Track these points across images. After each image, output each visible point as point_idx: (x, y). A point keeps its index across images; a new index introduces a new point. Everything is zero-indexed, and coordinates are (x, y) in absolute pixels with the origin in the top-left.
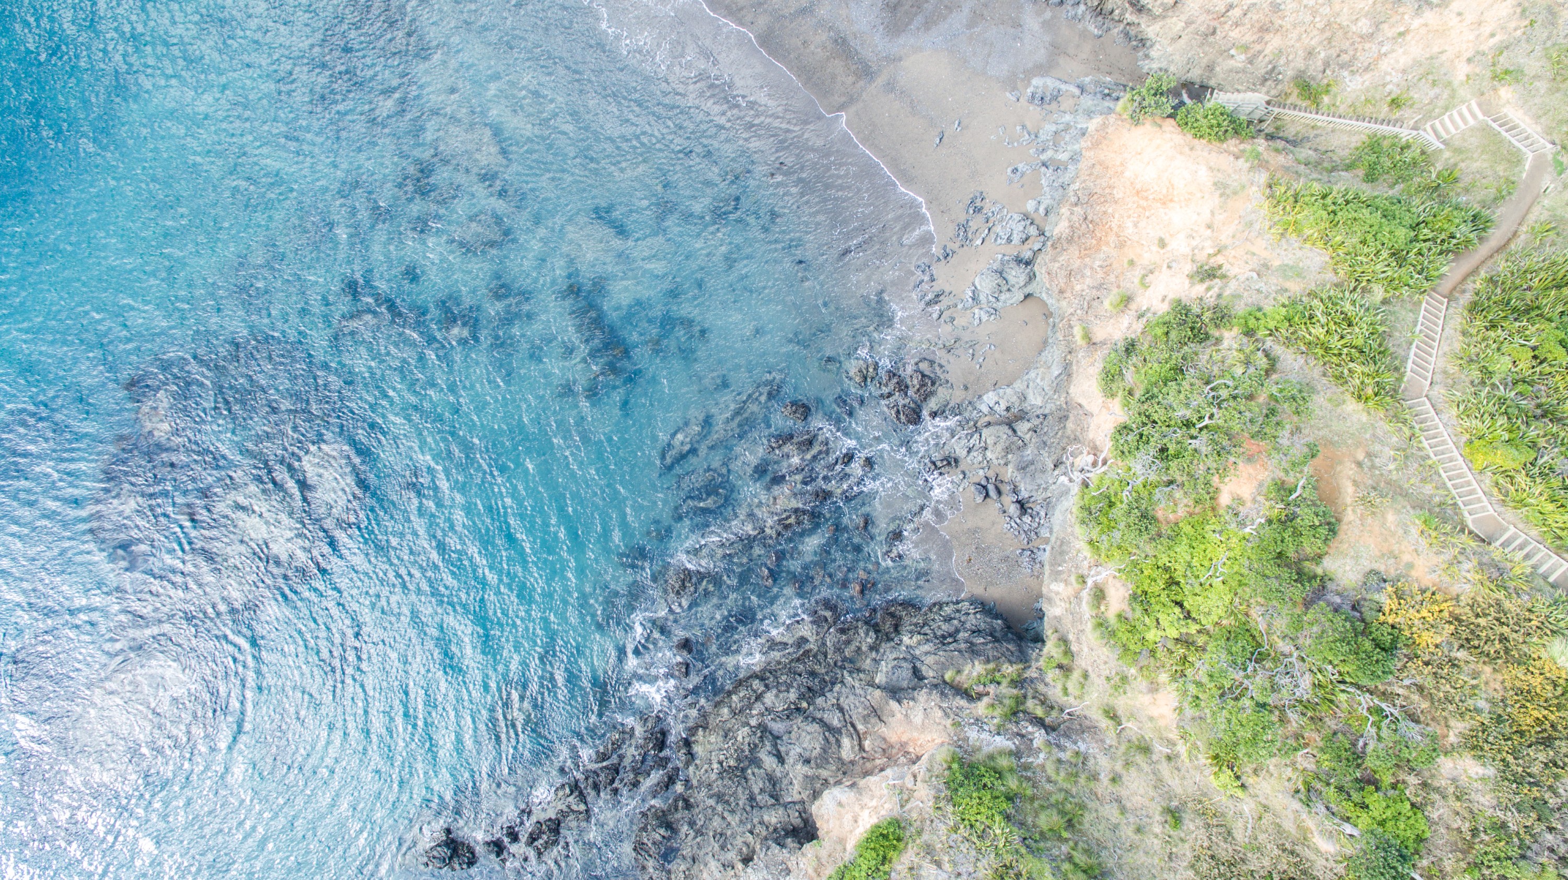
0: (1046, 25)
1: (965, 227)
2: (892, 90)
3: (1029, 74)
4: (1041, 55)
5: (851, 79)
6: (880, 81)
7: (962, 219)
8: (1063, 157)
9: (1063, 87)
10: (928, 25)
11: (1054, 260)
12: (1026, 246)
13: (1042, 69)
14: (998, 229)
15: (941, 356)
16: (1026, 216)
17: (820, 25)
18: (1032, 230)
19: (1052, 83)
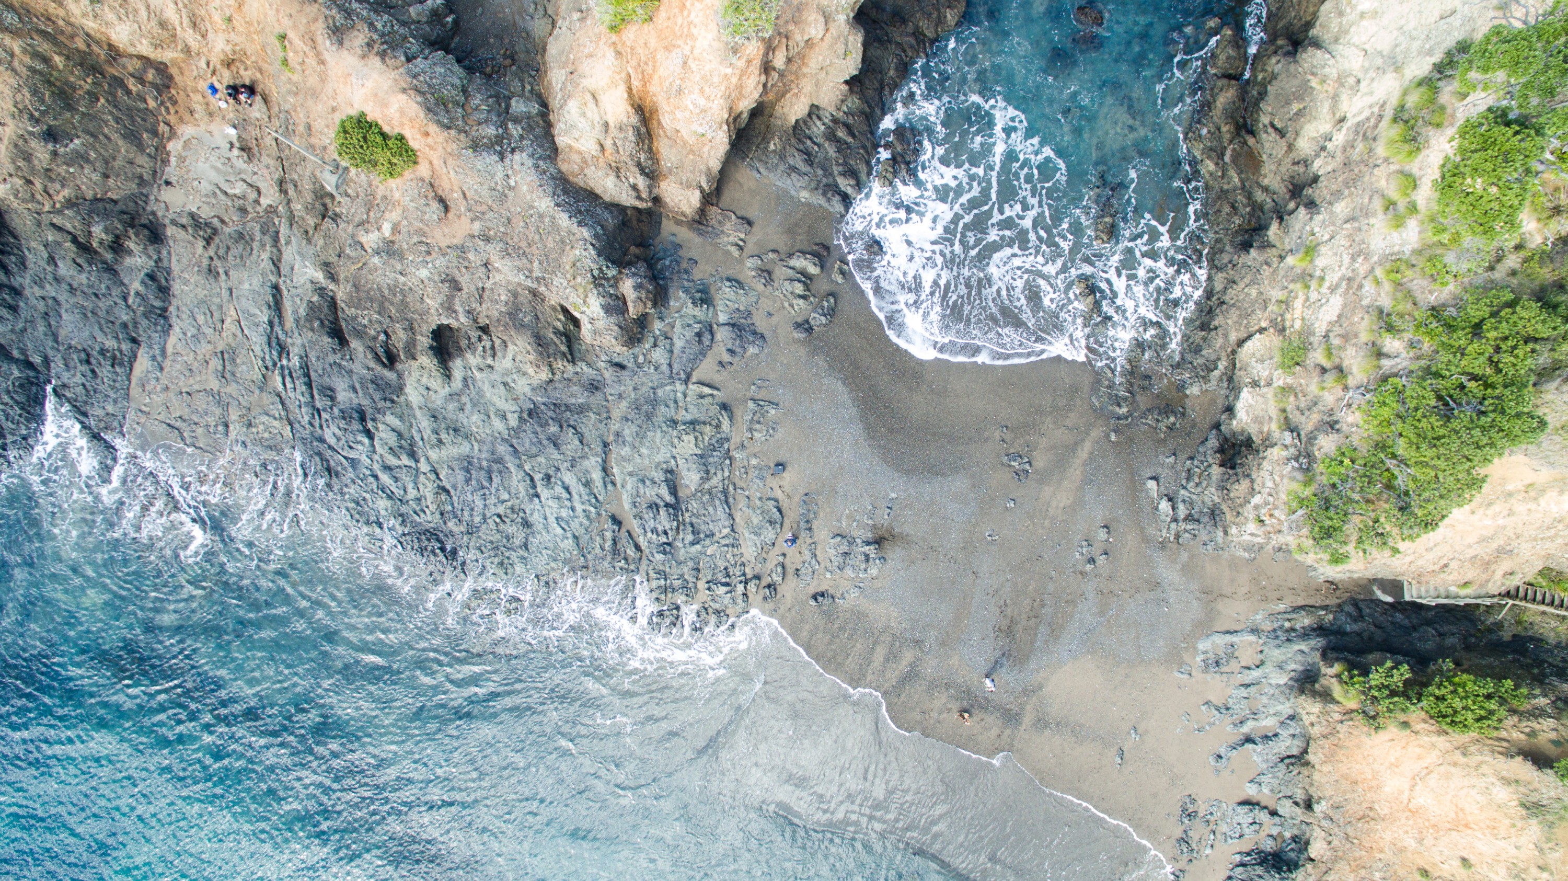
0: (1186, 569)
1: (1184, 840)
2: (1046, 725)
3: (1191, 638)
4: (1195, 610)
6: (1028, 719)
7: (1178, 832)
8: (1270, 723)
9: (1234, 639)
10: (1055, 633)
12: (1263, 834)
13: (1204, 627)
14: (1223, 828)
16: (1248, 802)
17: (933, 686)
18: (1263, 816)
19: (1221, 640)
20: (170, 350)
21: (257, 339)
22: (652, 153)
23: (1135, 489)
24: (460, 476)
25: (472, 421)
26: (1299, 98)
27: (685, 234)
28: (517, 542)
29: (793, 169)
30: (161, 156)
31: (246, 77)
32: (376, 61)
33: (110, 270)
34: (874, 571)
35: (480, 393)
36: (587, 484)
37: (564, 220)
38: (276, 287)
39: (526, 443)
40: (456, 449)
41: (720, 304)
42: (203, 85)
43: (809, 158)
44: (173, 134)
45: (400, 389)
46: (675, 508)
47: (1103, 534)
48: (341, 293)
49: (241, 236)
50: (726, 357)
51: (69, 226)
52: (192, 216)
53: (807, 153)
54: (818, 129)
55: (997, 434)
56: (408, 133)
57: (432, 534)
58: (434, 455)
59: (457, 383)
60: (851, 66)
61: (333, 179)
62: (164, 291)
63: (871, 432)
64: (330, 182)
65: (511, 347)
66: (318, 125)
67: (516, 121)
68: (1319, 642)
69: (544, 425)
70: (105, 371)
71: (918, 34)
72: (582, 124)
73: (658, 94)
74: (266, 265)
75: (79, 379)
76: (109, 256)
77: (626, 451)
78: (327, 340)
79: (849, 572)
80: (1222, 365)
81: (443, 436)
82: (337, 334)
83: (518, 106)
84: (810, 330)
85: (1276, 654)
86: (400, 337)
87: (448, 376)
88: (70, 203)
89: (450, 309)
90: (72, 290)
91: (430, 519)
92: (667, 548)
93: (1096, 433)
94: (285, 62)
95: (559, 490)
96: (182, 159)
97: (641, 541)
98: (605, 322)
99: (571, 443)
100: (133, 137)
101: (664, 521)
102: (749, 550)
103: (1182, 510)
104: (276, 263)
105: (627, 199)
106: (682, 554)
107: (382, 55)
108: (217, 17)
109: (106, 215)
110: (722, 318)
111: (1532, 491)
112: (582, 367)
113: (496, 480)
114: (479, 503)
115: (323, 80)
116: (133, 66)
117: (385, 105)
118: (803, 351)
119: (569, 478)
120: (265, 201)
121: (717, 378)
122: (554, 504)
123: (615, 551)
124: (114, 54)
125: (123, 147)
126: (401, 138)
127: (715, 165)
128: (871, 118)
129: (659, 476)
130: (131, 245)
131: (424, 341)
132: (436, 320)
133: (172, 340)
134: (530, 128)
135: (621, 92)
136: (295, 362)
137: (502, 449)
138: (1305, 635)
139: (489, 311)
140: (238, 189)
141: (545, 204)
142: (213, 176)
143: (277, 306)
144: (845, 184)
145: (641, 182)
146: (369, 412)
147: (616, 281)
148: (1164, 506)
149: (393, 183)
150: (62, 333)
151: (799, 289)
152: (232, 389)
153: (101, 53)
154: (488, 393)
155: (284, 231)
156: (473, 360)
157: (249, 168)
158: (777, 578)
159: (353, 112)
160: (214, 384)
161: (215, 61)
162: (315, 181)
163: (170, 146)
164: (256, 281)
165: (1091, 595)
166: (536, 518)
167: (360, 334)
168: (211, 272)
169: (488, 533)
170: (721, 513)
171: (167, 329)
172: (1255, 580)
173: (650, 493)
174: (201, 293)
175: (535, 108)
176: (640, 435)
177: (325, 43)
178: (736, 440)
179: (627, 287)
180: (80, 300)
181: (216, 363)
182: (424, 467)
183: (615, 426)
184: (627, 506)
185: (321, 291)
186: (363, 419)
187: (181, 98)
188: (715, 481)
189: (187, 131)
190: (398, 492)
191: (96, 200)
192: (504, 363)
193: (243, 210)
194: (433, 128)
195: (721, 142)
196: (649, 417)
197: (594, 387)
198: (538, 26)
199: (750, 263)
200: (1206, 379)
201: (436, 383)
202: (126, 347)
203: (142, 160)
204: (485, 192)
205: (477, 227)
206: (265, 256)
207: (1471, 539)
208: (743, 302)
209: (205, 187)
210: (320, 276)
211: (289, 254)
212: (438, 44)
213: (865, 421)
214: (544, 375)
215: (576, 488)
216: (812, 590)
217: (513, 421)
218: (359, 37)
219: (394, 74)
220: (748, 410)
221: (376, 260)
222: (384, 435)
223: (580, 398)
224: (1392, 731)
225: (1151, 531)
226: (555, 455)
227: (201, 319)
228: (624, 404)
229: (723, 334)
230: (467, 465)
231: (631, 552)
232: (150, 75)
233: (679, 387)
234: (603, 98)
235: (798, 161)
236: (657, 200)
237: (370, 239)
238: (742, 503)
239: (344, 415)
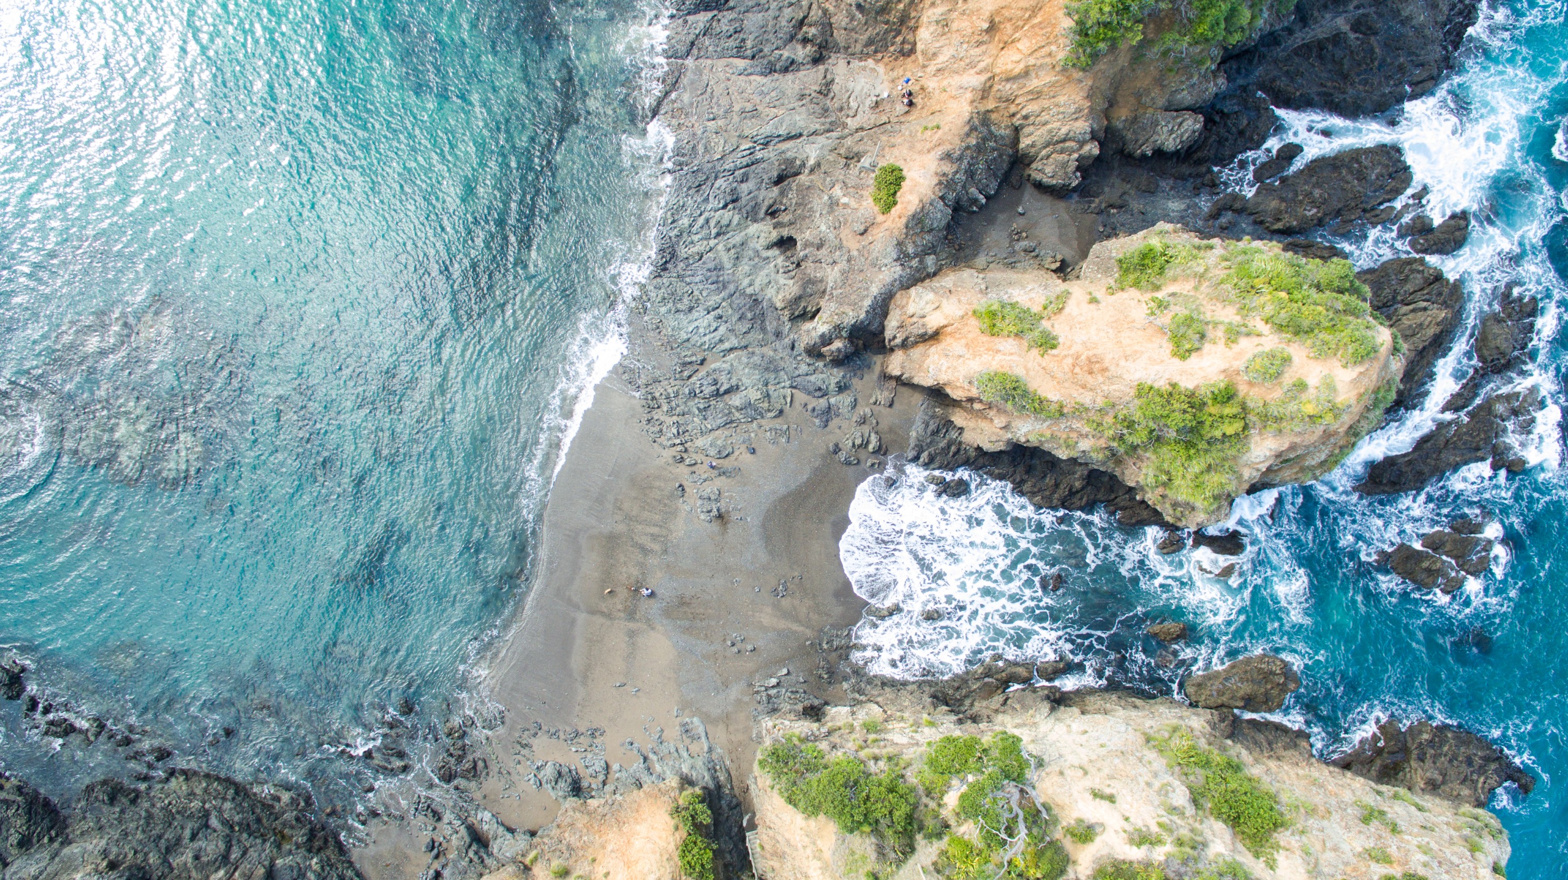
0: (739, 701)
1: (577, 734)
2: (631, 637)
3: (698, 712)
4: (716, 712)
5: (620, 607)
6: (632, 625)
7: (582, 729)
8: (658, 768)
9: (703, 739)
10: (688, 630)
11: (574, 810)
12: (590, 780)
13: (707, 719)
14: (590, 756)
15: (494, 768)
16: (607, 767)
17: (642, 565)
18: (601, 777)
19: (701, 730)
20: (752, 78)
21: (767, 130)
22: (916, 343)
23: (781, 662)
24: (711, 265)
25: (744, 267)
26: (1023, 707)
27: (877, 369)
28: (679, 306)
29: (927, 425)
30: (863, 56)
31: (917, 100)
32: (935, 181)
33: (792, 38)
34: (702, 517)
35: (762, 268)
36: (721, 341)
37: (867, 303)
38: (801, 135)
39: (738, 301)
40: (726, 259)
41: (840, 397)
42: (908, 75)
43: (936, 433)
44: (877, 61)
45: (755, 221)
46: (717, 394)
47: (750, 647)
48: (802, 178)
49: (826, 110)
50: (810, 407)
51: (812, 13)
52: (833, 80)
53: (938, 431)
54: (954, 435)
55: (796, 574)
56: (898, 206)
57: (673, 255)
58: (720, 247)
59: (765, 254)
60: (987, 447)
61: (867, 165)
62: (786, 70)
63: (783, 499)
64: (866, 162)
65: (792, 282)
66: (896, 151)
67: (921, 262)
68: (711, 785)
69: (750, 309)
70: (731, 43)
71: (1022, 482)
72: (922, 303)
73: (947, 343)
74: (813, 127)
75: (725, 28)
76: (800, 36)
77: (745, 360)
78: (775, 174)
79: (699, 502)
80: (863, 698)
81: (733, 251)
82: (780, 180)
83: (930, 260)
84: (835, 452)
85: (699, 763)
86: (785, 218)
87: (768, 248)
88: (825, 12)
89: (806, 245)
90: (776, 18)
91: (683, 252)
92: (693, 394)
93: (809, 633)
94: (926, 128)
95: (715, 325)
96: (864, 68)
97: (694, 379)
98: (815, 336)
99: (743, 327)
100: (870, 42)
101: (708, 390)
102: (700, 442)
103: (773, 692)
104: (815, 133)
105: (888, 334)
106: (691, 403)
107: (940, 183)
108: (945, 83)
109: (823, 33)
110: (832, 400)
111: (818, 855)
112: (788, 325)
113: (713, 287)
114: (697, 279)
115: (920, 152)
116: (910, 37)
117: (911, 192)
118: (823, 451)
119: (722, 329)
120: (849, 121)
121: (797, 404)
122: (705, 323)
123: (685, 364)
124: (915, 29)
125: (864, 38)
126: (895, 203)
127: (916, 381)
128: (965, 462)
129: (734, 382)
130: (809, 47)
131: (785, 232)
132: (798, 237)
133: (758, 78)
134: (918, 270)
135: (943, 322)
136: (759, 155)
137: (732, 287)
138: (715, 778)
139: (809, 268)
140: (853, 104)
141: (875, 290)
142: (858, 88)
143: (790, 138)
144: (924, 456)
145: (898, 341)
146: (738, 204)
147: (839, 337)
148: (774, 681)
149: (871, 200)
150: (750, 15)
151: (858, 441)
152: (736, 119)
153: (912, 22)
154: (763, 273)
155: (834, 134)
156: (780, 260)
157: (867, 108)
158: (687, 462)
159: (904, 173)
160: (737, 108)
161: (923, 82)
162: (866, 152)
163: (870, 61)
164: (802, 124)
165: (712, 648)
166: (695, 314)
167: (782, 193)
168: (802, 97)
169: (681, 288)
170: (719, 422)
171: (762, 74)
172: (740, 743)
173: (723, 378)
174: (789, 92)
175: (931, 270)
176: (755, 366)
177: (939, 151)
178: (763, 422)
179: (838, 344)
180: (771, 23)
181: (749, 107)
182: (712, 242)
183: (757, 350)
184: (713, 366)
185: (803, 165)
186: (734, 201)
187: (899, 62)
188: (737, 415)
189: (881, 68)
190: (694, 230)
191: (831, 25)
192: (782, 279)
193: (841, 109)
194: (904, 220)
195: (928, 382)
196: (767, 369)
197: (778, 335)
198: (981, 260)
199: (868, 410)
200: (853, 691)
201: (763, 242)
202: (749, 53)
203: (859, 47)
204: (875, 255)
205: (855, 253)
206: (817, 126)
207: (787, 835)
208: (844, 410)
209: (851, 85)
210: (812, 162)
211: (821, 140)
212: (957, 208)
213: (789, 495)
214: (779, 305)
215: (717, 335)
216: (685, 483)
217: (749, 291)
218: (948, 168)
219: (930, 193)
220: (782, 426)
221: (826, 198)
222: (727, 216)
223: (770, 327)
224: (672, 823)
225: (757, 676)
226: (734, 319)
227: (773, 94)
228: (771, 353)
229: (823, 402)
230: (719, 268)
231: (686, 374)
232: (907, 47)
233: (788, 383)
234: (938, 312)
235: (932, 427)
236: (892, 350)
237: (837, 191)
238: (727, 433)
239: (733, 190)
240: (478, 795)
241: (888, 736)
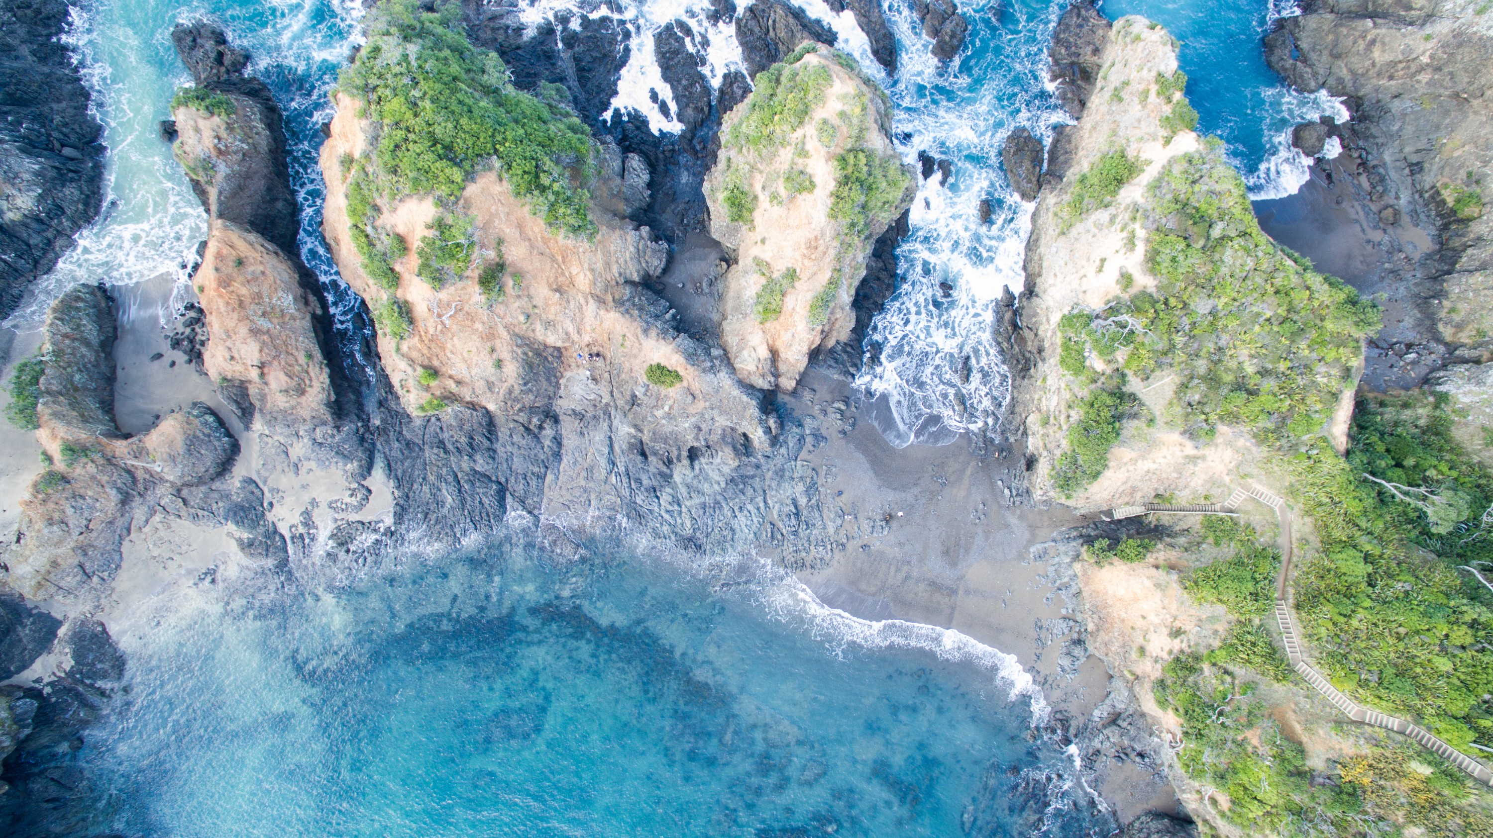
0: (1021, 518)
2: (969, 593)
3: (1027, 548)
4: (1027, 535)
5: (947, 599)
6: (961, 592)
7: (1036, 636)
8: (1066, 580)
9: (1046, 545)
10: (967, 551)
11: (1095, 642)
12: (1073, 631)
13: (1031, 542)
14: (1055, 631)
15: (1063, 706)
16: (1065, 618)
17: (918, 581)
18: (1071, 623)
19: (1039, 546)
20: (561, 469)
21: (603, 462)
22: (776, 369)
23: (993, 485)
24: (701, 512)
25: (706, 487)
26: (1034, 316)
27: (787, 398)
28: (729, 538)
29: (830, 366)
30: (558, 386)
31: (595, 350)
32: (662, 342)
33: (536, 437)
34: (885, 533)
35: (707, 474)
36: (758, 509)
37: (745, 398)
38: (610, 437)
39: (729, 494)
40: (697, 500)
41: (806, 427)
42: (575, 355)
43: (836, 361)
44: (562, 376)
45: (671, 476)
46: (797, 515)
47: (981, 506)
48: (646, 438)
49: (595, 417)
50: (811, 448)
51: (521, 420)
52: (573, 410)
53: (835, 359)
54: (839, 348)
55: (930, 469)
56: (679, 369)
57: (690, 539)
58: (688, 503)
59: (697, 471)
60: (852, 324)
61: (643, 390)
62: (560, 445)
63: (876, 474)
64: (639, 392)
65: (720, 453)
66: (636, 368)
67: (716, 358)
68: (1081, 541)
69: (737, 485)
70: (534, 483)
71: (875, 303)
72: (749, 359)
73: (780, 346)
74: (606, 428)
75: (521, 486)
76: (536, 431)
77: (774, 493)
78: (640, 457)
79: (875, 534)
80: (1022, 428)
81: (692, 494)
82: (643, 454)
83: (715, 352)
84: (845, 433)
85: (1062, 548)
86: (674, 454)
87: (693, 468)
88: (520, 410)
89: (697, 439)
90: (519, 448)
91: (688, 531)
92: (795, 533)
93: (973, 463)
94: (622, 345)
95: (746, 512)
96: (566, 386)
97: (784, 532)
98: (764, 438)
99: (750, 492)
100: (548, 380)
101: (794, 522)
102: (831, 530)
103: (1014, 493)
104: (610, 427)
105: (766, 386)
106: (802, 535)
107: (664, 338)
108: (588, 328)
109: (536, 413)
110: (808, 432)
111: (1134, 461)
112: (752, 459)
113: (717, 511)
114: (710, 523)
115: (640, 350)
116: (550, 350)
117: (669, 359)
118: (844, 442)
119: (750, 507)
120: (604, 401)
121: (809, 457)
122: (743, 519)
123: (773, 537)
124: (546, 346)
125: (545, 384)
126: (676, 371)
127: (802, 370)
128: (860, 341)
129: (789, 502)
130: (545, 425)
131: (685, 454)
132: (690, 444)
133: (562, 465)
134: (722, 361)
135: (765, 346)
136: (622, 469)
137: (719, 498)
138: (1075, 539)
139: (715, 437)
140: (592, 397)
141: (736, 392)
142: (581, 392)
143: (611, 446)
144: (852, 370)
145: (772, 379)
146: (658, 488)
147: (766, 421)
148: (1006, 491)
149: (670, 389)
150: (514, 467)
151: (839, 416)
152: (592, 485)
153: (542, 347)
154: (711, 474)
155: (613, 413)
156: (703, 460)
157: (597, 387)
158: (845, 541)
159: (654, 363)
160: (583, 483)
161: (583, 344)
162: (632, 391)
163: (561, 381)
164: (602, 436)
165: (981, 533)
166: (736, 526)
167: (655, 454)
168: (582, 433)
169: (716, 535)
170: (817, 515)
171: (560, 462)
172: (1050, 519)
173: (786, 510)
174: (577, 443)
175: (722, 352)
176: (779, 485)
177: (641, 336)
178: (819, 483)
179: (772, 422)
180: (523, 452)
181: (584, 474)
182: (684, 509)
183: (767, 483)
184: (776, 516)
185: (635, 437)
186: (655, 491)
187: (565, 361)
188: (813, 501)
189: (568, 374)
190: (673, 522)
191: (531, 408)
192: (717, 460)
193: (595, 406)
194: (689, 367)
195: (805, 360)
196: (782, 477)
197: (758, 467)
198: (715, 317)
199: (817, 407)
200: (1016, 434)
201: (688, 472)
202: (543, 470)
203: (551, 389)
204: (710, 390)
205: (707, 404)
206: (606, 424)
207: (1119, 484)
208: (816, 424)
209: (578, 397)
210: (633, 431)
211: (616, 422)
212: (678, 329)
213: (873, 469)
214: (737, 463)
215: (754, 511)
216: (860, 544)
217: (723, 485)
218: (653, 332)
219: (671, 347)
220: (823, 471)
221: (664, 421)
222: (665, 498)
223: (751, 471)
224: (1107, 567)
225: (1002, 502)
226: (743, 498)
227: (577, 454)
228: (770, 473)
229: (809, 440)
230: (704, 506)
231: (779, 537)
232: (556, 354)
233: (793, 463)
234: (758, 349)
235: (832, 363)
236: (777, 385)
237: (659, 413)
238: (826, 510)
239: (647, 490)
240: (1081, 720)
241: (1052, 409)
